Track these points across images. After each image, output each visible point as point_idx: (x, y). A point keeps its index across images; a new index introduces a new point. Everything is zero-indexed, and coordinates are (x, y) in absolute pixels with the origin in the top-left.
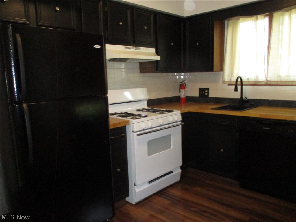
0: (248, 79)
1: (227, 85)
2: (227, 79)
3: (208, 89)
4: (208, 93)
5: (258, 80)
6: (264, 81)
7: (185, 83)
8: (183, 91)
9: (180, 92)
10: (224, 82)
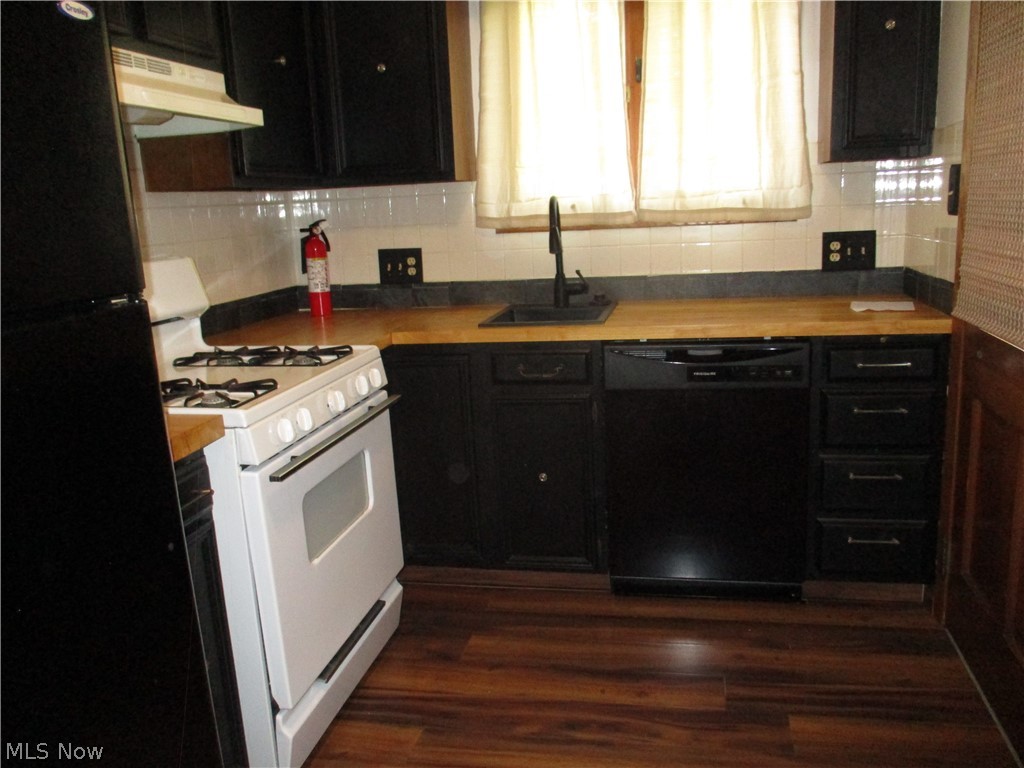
0: (573, 207)
1: (494, 231)
2: (493, 210)
3: (416, 253)
4: (419, 266)
5: (608, 211)
6: (630, 213)
7: (323, 234)
8: (315, 265)
9: (305, 269)
10: (481, 221)
